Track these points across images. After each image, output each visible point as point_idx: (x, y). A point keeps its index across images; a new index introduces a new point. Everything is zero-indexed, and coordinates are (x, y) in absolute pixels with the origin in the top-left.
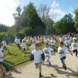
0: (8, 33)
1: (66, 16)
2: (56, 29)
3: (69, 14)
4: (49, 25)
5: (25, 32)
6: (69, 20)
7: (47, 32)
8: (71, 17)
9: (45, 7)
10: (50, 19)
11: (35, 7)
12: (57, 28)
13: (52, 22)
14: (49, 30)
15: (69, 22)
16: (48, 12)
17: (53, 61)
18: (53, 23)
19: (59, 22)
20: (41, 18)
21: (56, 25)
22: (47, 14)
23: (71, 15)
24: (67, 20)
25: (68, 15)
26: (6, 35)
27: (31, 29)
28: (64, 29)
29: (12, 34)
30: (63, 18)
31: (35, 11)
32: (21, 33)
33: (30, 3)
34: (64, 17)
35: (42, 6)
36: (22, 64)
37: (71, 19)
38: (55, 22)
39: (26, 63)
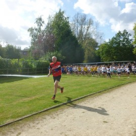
0: (23, 60)
1: (119, 34)
2: (101, 56)
3: (125, 30)
4: (89, 50)
6: (123, 41)
8: (127, 37)
9: (85, 19)
10: (92, 39)
11: (68, 18)
12: (103, 55)
13: (95, 44)
14: (88, 57)
15: (123, 44)
16: (88, 28)
17: (103, 105)
18: (97, 46)
19: (106, 44)
20: (77, 36)
21: (101, 50)
22: (87, 30)
23: (127, 33)
24: (120, 41)
25: (122, 33)
28: (115, 57)
29: (30, 63)
33: (60, 11)
34: (115, 37)
35: (79, 16)
37: (128, 39)
38: (99, 45)
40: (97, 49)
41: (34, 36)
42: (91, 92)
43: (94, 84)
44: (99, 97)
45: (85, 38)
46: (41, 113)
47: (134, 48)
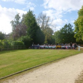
0: (5, 41)
1: (66, 26)
4: (48, 35)
5: (23, 41)
6: (69, 30)
7: (46, 42)
8: (70, 28)
9: (45, 16)
10: (50, 29)
12: (56, 38)
15: (69, 32)
18: (53, 33)
19: (58, 32)
20: (40, 26)
21: (55, 35)
22: (47, 23)
23: (71, 25)
24: (67, 30)
25: (68, 25)
26: (3, 43)
27: (29, 37)
28: (63, 39)
30: (63, 28)
31: (34, 19)
32: (19, 41)
36: (20, 74)
37: (71, 29)
38: (54, 32)
39: (24, 73)
40: (53, 34)
41: (14, 26)
42: (45, 62)
43: (48, 56)
44: (50, 65)
45: (45, 28)
46: (6, 77)
47: (74, 34)
